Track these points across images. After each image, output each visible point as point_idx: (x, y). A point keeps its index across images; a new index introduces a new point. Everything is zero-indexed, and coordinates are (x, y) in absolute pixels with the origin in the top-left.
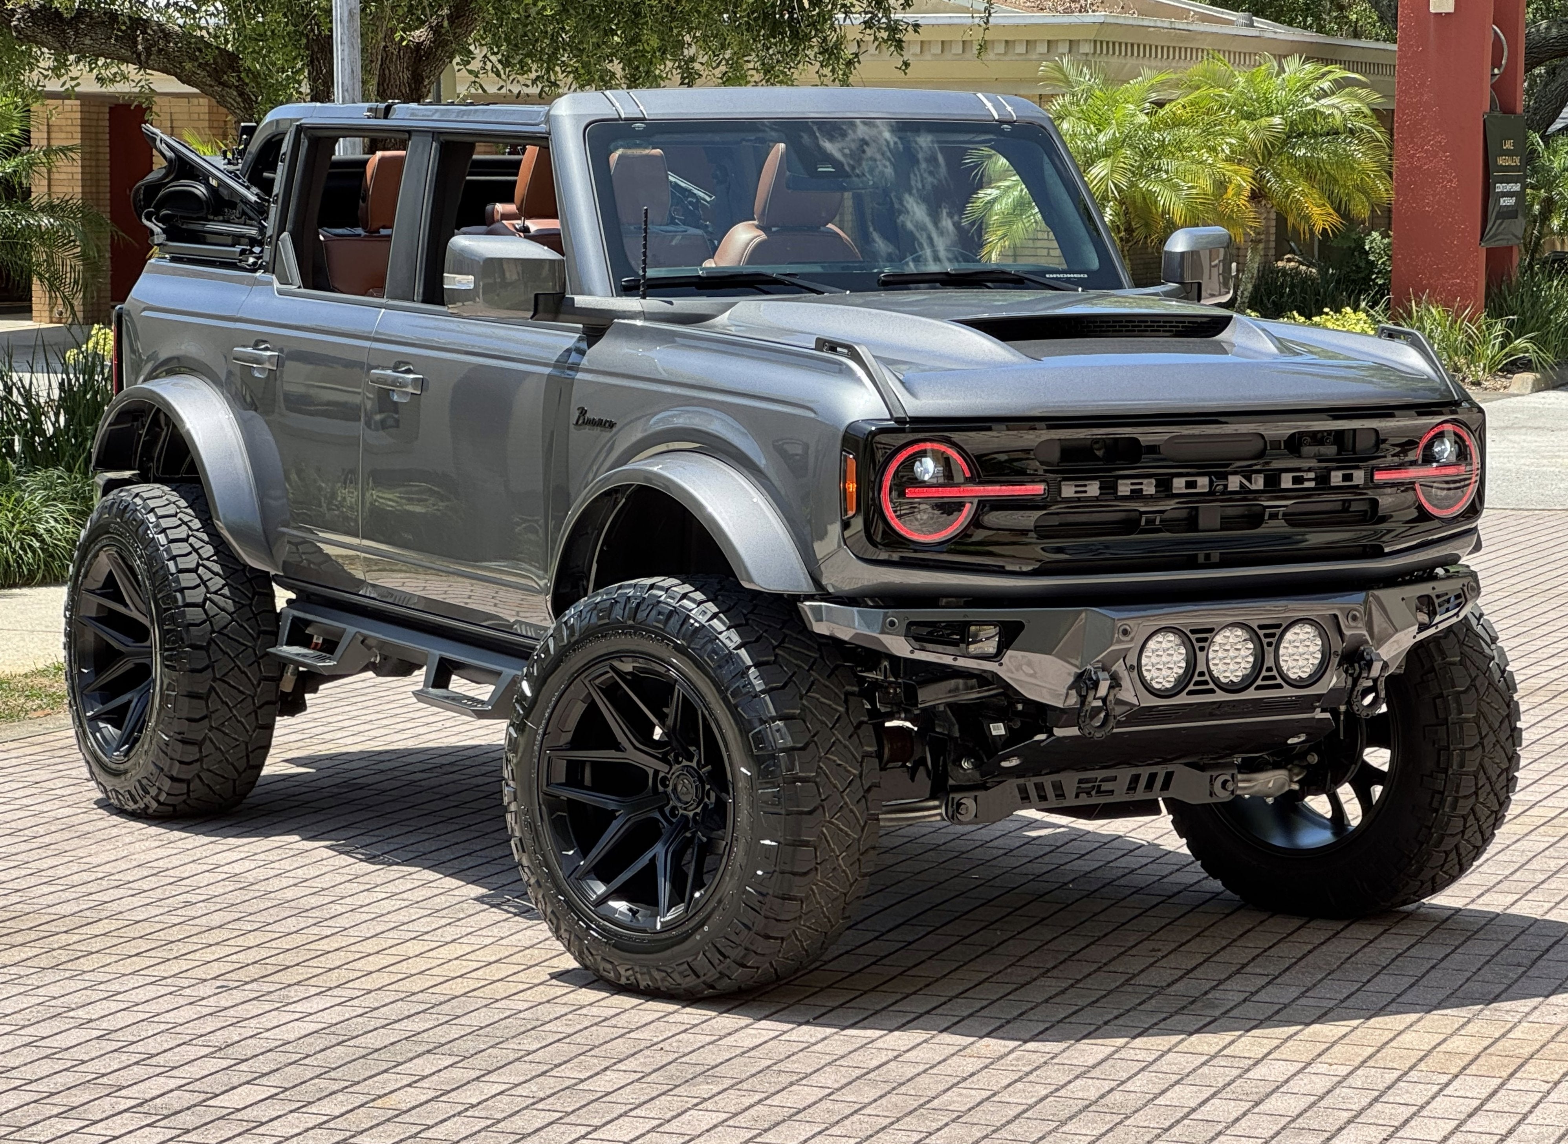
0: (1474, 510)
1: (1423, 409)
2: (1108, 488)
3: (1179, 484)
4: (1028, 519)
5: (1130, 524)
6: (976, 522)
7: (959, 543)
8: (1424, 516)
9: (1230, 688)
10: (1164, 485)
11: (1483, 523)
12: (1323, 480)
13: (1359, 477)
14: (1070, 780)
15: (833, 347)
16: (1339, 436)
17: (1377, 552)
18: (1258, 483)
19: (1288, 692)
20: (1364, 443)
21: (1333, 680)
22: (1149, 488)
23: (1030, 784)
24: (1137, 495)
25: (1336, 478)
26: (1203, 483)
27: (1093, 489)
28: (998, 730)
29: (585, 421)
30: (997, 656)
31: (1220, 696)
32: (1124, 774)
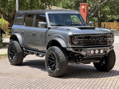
0: (113, 41)
1: (110, 34)
2: (88, 39)
3: (93, 39)
4: (82, 42)
5: (90, 42)
6: (79, 42)
7: (78, 44)
8: (110, 42)
9: (97, 54)
10: (92, 39)
11: (114, 42)
12: (103, 39)
13: (106, 39)
14: (85, 61)
15: (68, 29)
16: (104, 36)
17: (107, 44)
18: (99, 39)
19: (101, 54)
20: (106, 36)
21: (104, 54)
22: (91, 39)
23: (82, 61)
24: (90, 40)
25: (104, 39)
26: (95, 39)
27: (87, 40)
28: (80, 57)
29: (49, 35)
30: (80, 52)
31: (96, 55)
32: (88, 61)
